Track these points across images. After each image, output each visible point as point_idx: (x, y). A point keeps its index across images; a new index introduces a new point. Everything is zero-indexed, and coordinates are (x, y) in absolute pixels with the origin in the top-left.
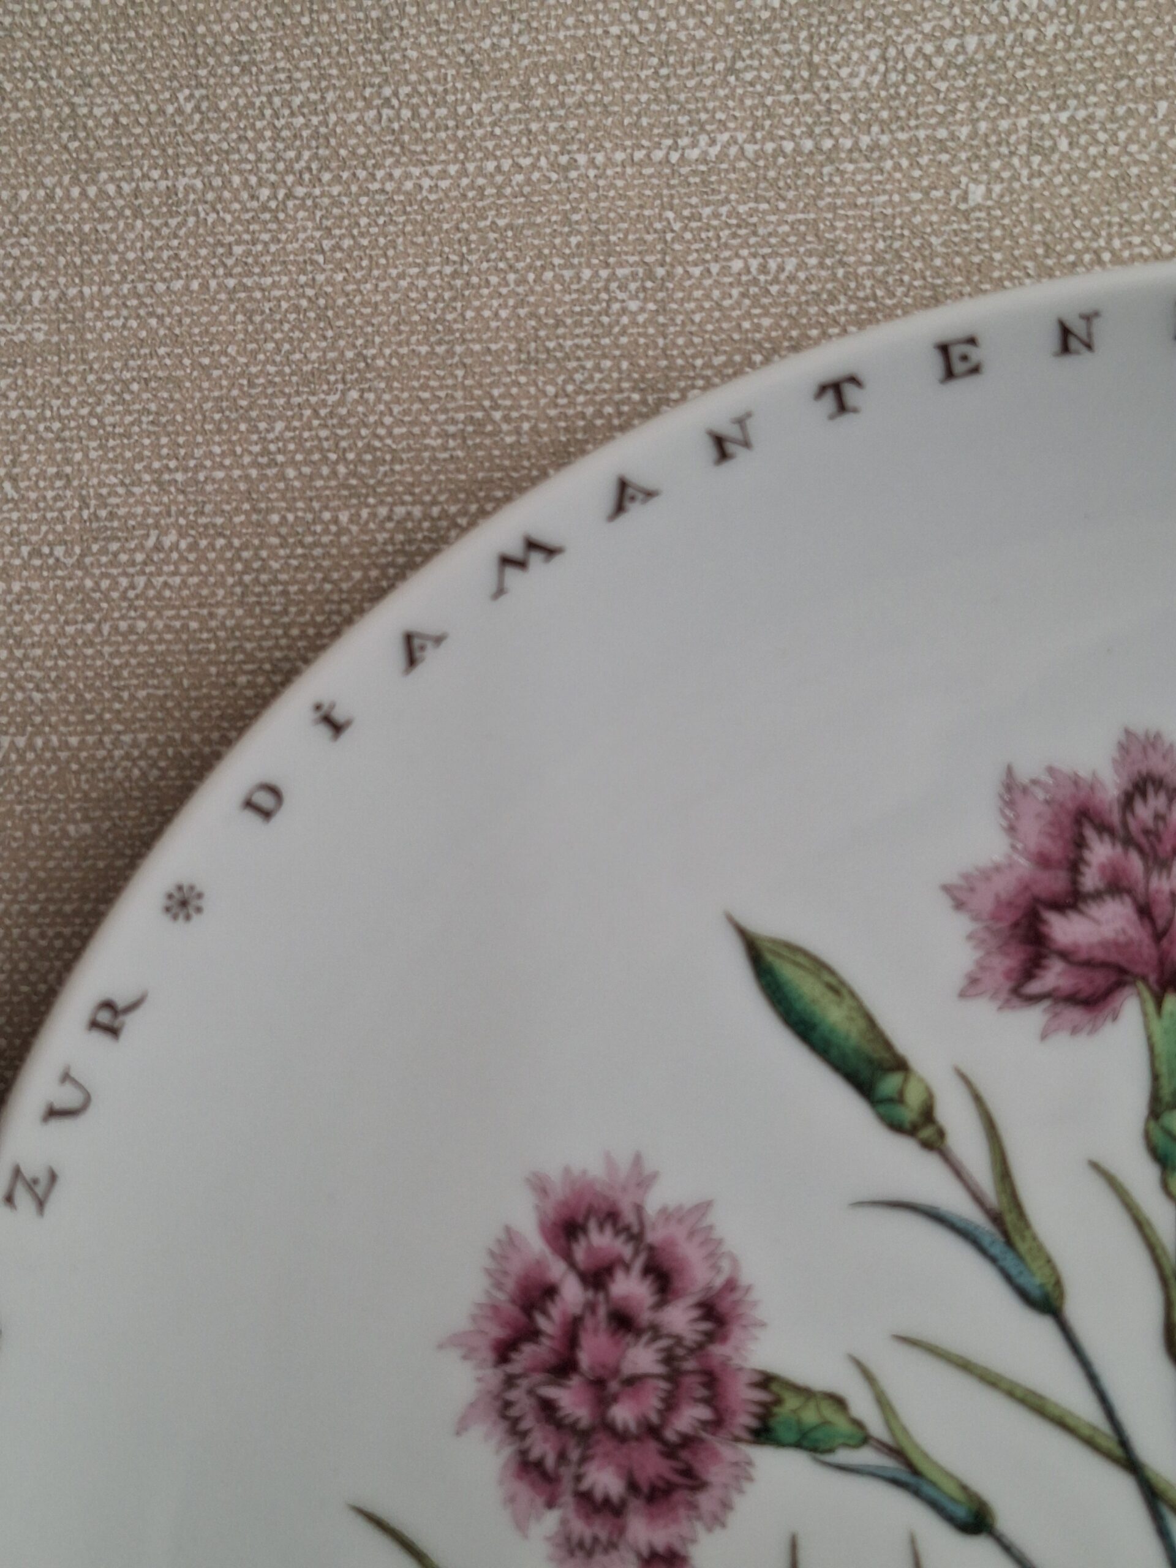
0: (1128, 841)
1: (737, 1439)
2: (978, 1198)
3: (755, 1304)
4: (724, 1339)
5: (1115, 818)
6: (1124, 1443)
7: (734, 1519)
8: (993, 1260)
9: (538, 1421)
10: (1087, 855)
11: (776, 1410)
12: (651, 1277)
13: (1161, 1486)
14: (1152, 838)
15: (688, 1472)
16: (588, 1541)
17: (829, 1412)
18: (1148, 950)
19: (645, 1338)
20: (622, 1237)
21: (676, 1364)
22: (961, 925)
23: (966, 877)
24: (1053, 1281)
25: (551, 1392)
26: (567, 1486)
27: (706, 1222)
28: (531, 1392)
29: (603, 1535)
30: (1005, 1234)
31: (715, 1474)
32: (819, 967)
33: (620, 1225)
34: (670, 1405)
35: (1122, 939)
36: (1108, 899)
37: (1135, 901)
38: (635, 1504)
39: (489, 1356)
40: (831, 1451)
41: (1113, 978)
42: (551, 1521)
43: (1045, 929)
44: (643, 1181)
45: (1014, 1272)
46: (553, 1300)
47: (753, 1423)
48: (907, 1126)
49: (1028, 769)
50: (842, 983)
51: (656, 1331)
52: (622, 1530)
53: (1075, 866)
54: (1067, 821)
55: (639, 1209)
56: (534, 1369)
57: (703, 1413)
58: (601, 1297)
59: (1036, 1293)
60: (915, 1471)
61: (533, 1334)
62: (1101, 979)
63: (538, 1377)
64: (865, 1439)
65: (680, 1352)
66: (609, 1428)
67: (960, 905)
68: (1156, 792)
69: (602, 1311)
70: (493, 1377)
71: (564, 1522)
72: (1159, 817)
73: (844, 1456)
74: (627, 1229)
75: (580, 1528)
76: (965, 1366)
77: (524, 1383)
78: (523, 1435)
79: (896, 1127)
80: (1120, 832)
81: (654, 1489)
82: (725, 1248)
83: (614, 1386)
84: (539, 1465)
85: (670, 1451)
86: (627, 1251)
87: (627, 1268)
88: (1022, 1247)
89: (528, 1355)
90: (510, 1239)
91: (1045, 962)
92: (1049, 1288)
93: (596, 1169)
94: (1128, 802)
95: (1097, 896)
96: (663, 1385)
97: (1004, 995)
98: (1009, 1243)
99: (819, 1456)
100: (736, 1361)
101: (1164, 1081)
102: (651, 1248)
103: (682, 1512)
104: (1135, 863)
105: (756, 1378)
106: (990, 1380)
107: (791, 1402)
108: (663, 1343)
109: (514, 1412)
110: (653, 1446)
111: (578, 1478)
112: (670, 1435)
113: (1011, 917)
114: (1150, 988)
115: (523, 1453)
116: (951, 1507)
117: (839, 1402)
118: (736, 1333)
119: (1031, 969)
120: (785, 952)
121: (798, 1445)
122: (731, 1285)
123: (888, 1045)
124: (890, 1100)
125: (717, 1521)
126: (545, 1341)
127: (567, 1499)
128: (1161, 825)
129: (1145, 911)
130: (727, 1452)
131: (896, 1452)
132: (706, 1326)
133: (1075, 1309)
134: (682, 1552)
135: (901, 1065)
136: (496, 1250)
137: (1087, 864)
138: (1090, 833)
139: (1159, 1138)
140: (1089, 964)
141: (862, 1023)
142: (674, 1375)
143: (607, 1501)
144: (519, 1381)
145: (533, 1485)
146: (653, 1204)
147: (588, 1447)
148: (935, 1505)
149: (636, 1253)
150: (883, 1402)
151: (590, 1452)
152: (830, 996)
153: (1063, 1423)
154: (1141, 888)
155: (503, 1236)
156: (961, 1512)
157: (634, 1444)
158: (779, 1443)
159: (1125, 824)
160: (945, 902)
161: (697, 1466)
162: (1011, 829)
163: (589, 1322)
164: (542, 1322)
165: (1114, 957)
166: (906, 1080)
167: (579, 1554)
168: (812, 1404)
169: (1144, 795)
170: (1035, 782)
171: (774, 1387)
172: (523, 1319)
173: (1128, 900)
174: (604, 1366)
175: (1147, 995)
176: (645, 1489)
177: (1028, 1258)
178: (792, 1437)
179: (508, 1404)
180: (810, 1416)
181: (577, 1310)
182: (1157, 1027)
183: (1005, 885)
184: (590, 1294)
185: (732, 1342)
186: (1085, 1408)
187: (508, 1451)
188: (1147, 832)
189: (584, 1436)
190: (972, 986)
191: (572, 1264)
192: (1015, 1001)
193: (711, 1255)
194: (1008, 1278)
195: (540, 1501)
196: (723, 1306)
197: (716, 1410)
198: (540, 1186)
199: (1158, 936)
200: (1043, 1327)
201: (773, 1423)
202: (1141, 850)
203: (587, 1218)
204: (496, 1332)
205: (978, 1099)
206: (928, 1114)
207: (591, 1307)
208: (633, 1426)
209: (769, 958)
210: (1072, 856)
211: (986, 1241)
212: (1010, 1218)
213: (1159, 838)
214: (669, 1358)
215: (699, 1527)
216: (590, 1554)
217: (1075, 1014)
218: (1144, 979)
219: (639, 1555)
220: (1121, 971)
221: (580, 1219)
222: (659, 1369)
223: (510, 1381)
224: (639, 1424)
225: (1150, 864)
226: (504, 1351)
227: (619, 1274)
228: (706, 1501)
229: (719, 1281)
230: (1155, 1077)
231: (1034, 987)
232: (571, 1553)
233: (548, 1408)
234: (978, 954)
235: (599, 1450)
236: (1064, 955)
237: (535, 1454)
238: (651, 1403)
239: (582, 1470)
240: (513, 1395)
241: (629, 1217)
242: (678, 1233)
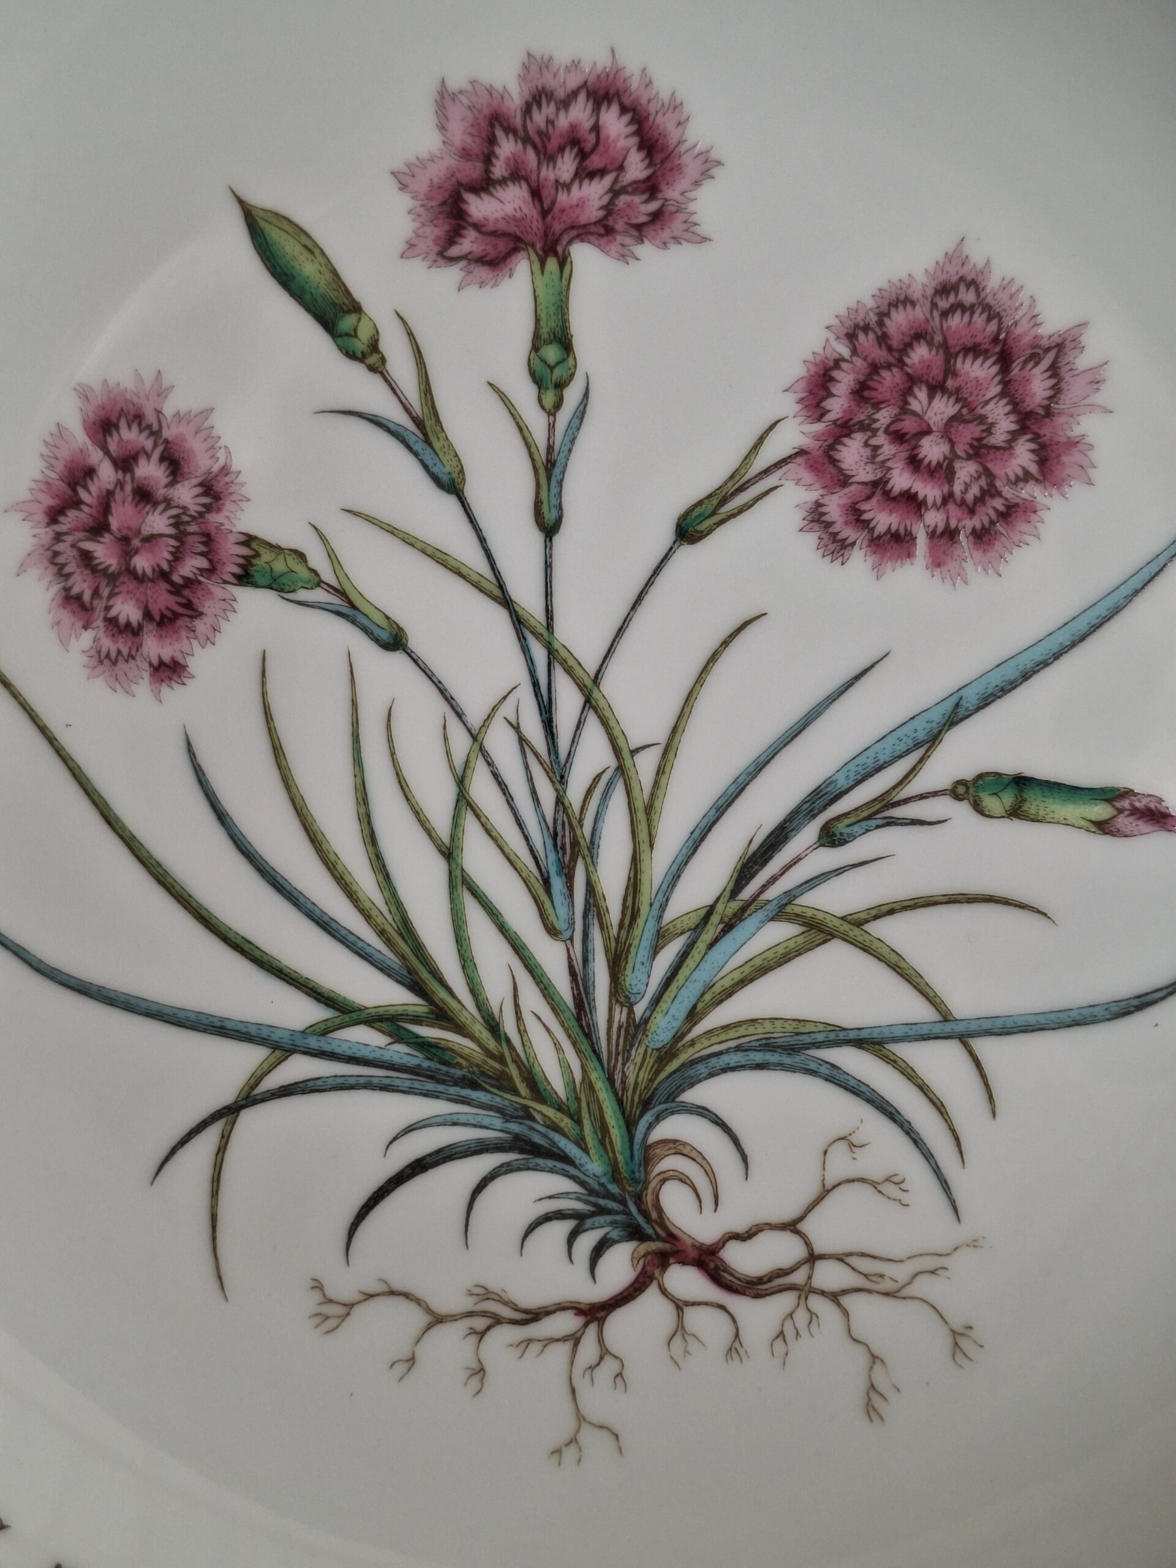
0: (527, 140)
1: (225, 582)
2: (407, 409)
3: (242, 485)
4: (219, 510)
5: (518, 121)
6: (501, 586)
7: (219, 639)
8: (416, 454)
9: (78, 566)
10: (497, 150)
11: (254, 561)
12: (166, 464)
13: (525, 616)
14: (545, 140)
15: (189, 605)
16: (113, 654)
17: (294, 564)
18: (537, 224)
19: (161, 507)
20: (146, 433)
21: (182, 528)
22: (404, 202)
23: (409, 165)
24: (457, 470)
25: (88, 546)
26: (99, 614)
27: (207, 424)
28: (73, 546)
29: (125, 651)
30: (425, 434)
31: (209, 607)
32: (299, 231)
33: (144, 425)
34: (177, 557)
35: (518, 215)
36: (510, 183)
37: (529, 185)
38: (149, 627)
39: (42, 518)
40: (294, 591)
41: (511, 245)
42: (86, 639)
43: (465, 207)
44: (162, 392)
45: (430, 463)
46: (92, 479)
47: (237, 570)
48: (359, 355)
49: (457, 81)
50: (316, 245)
51: (168, 503)
52: (139, 647)
53: (488, 159)
54: (484, 124)
55: (158, 412)
56: (77, 529)
57: (203, 563)
58: (128, 477)
59: (445, 478)
60: (353, 606)
61: (77, 503)
62: (502, 245)
63: (80, 535)
64: (319, 583)
65: (186, 518)
66: (132, 573)
67: (403, 187)
68: (548, 102)
69: (128, 488)
70: (46, 534)
71: (96, 640)
72: (550, 122)
73: (302, 595)
74: (149, 427)
75: (108, 644)
76: (392, 531)
77: (69, 539)
78: (68, 576)
79: (351, 355)
80: (521, 133)
81: (163, 616)
82: (221, 443)
83: (136, 542)
84: (79, 598)
85: (176, 590)
86: (149, 444)
87: (148, 456)
88: (437, 445)
89: (72, 518)
90: (61, 431)
91: (464, 232)
92: (455, 475)
93: (127, 382)
94: (527, 110)
95: (503, 182)
96: (172, 542)
97: (433, 256)
98: (427, 441)
99: (282, 594)
100: (227, 526)
101: (543, 323)
102: (166, 441)
103: (184, 634)
104: (531, 157)
105: (242, 538)
106: (410, 541)
107: (266, 556)
108: (174, 512)
109: (60, 560)
110: (164, 586)
111: (108, 608)
112: (176, 578)
113: (440, 198)
114: (536, 253)
115: (67, 590)
116: (376, 631)
117: (301, 556)
118: (228, 506)
119: (453, 236)
120: (273, 220)
121: (270, 587)
122: (225, 470)
123: (348, 293)
124: (347, 335)
125: (209, 640)
126: (85, 508)
127: (99, 623)
128: (550, 127)
129: (536, 194)
130: (218, 591)
131: (341, 593)
132: (206, 500)
133: (471, 492)
134: (181, 661)
135: (356, 308)
136: (49, 439)
137: (497, 158)
138: (499, 133)
139: (537, 365)
140: (494, 234)
141: (328, 276)
142: (181, 536)
143: (128, 624)
144: (65, 538)
145: (73, 612)
146: (169, 409)
147: (115, 586)
148: (365, 630)
149: (155, 446)
150: (332, 556)
151: (117, 590)
152: (306, 253)
153: (460, 573)
154: (534, 177)
155: (55, 430)
156: (384, 636)
157: (149, 584)
158: (256, 585)
159: (525, 126)
160: (393, 184)
161: (195, 601)
162: (442, 128)
163: (118, 496)
164: (83, 495)
165: (513, 229)
166: (359, 320)
167: (106, 662)
168: (281, 557)
169: (539, 105)
170: (461, 92)
171: (254, 545)
172: (70, 492)
173: (524, 185)
174: (129, 528)
175: (533, 257)
176: (157, 618)
177: (441, 454)
178: (266, 581)
179: (56, 554)
180: (279, 566)
181: (111, 487)
182: (540, 282)
183: (436, 172)
184: (120, 475)
185: (225, 513)
186: (476, 561)
187: (57, 587)
188: (540, 133)
189: (112, 578)
190: (410, 249)
191: (107, 452)
192: (441, 261)
193: (212, 447)
194: (426, 467)
195: (79, 624)
196: (218, 487)
197: (211, 561)
198: (84, 393)
199: (545, 213)
200: (450, 503)
201: (252, 570)
202: (535, 147)
203: (119, 419)
204: (48, 501)
205: (410, 334)
206: (374, 346)
207: (121, 484)
208: (149, 572)
209: (262, 224)
210: (486, 152)
211: (411, 440)
212: (429, 424)
213: (549, 139)
214: (177, 523)
215: (195, 643)
216: (114, 663)
217: (482, 272)
218: (533, 246)
219: (151, 664)
220: (518, 239)
221: (114, 420)
222: (171, 531)
223: (58, 537)
224: (154, 571)
225: (542, 157)
226: (54, 515)
227: (142, 461)
228: (200, 625)
229: (216, 468)
230: (537, 320)
231: (454, 251)
232: (101, 662)
233: (86, 557)
234: (416, 225)
235: (124, 588)
236: (477, 227)
237: (75, 590)
238: (163, 555)
239: (111, 603)
240: (60, 547)
241: (151, 418)
242: (186, 430)
